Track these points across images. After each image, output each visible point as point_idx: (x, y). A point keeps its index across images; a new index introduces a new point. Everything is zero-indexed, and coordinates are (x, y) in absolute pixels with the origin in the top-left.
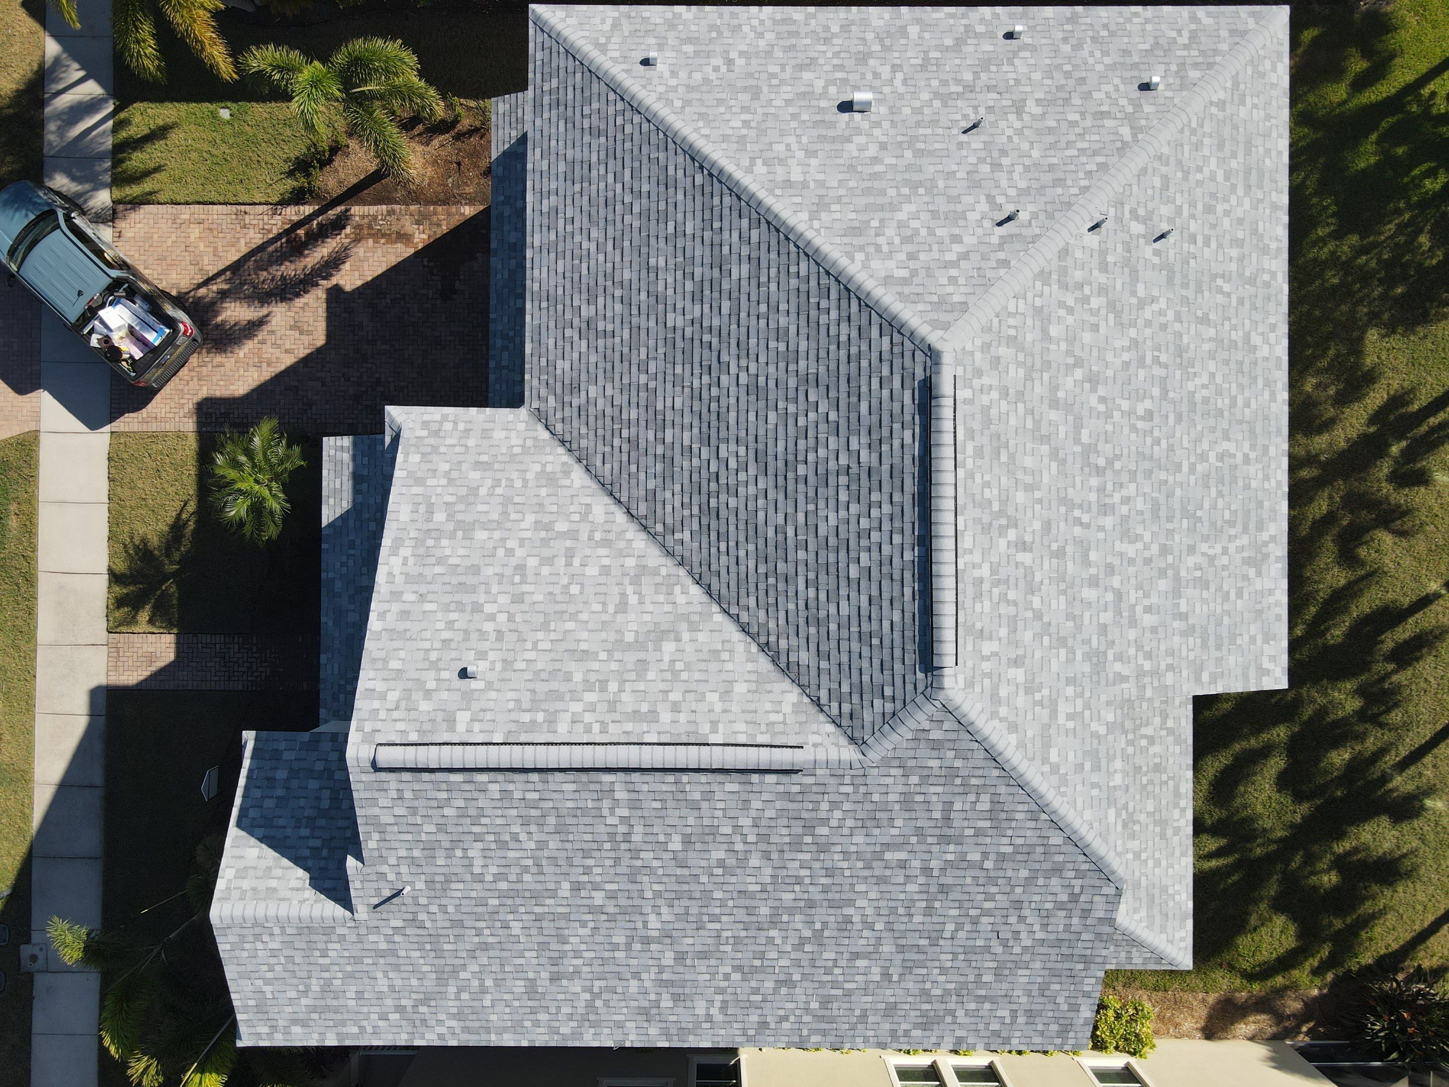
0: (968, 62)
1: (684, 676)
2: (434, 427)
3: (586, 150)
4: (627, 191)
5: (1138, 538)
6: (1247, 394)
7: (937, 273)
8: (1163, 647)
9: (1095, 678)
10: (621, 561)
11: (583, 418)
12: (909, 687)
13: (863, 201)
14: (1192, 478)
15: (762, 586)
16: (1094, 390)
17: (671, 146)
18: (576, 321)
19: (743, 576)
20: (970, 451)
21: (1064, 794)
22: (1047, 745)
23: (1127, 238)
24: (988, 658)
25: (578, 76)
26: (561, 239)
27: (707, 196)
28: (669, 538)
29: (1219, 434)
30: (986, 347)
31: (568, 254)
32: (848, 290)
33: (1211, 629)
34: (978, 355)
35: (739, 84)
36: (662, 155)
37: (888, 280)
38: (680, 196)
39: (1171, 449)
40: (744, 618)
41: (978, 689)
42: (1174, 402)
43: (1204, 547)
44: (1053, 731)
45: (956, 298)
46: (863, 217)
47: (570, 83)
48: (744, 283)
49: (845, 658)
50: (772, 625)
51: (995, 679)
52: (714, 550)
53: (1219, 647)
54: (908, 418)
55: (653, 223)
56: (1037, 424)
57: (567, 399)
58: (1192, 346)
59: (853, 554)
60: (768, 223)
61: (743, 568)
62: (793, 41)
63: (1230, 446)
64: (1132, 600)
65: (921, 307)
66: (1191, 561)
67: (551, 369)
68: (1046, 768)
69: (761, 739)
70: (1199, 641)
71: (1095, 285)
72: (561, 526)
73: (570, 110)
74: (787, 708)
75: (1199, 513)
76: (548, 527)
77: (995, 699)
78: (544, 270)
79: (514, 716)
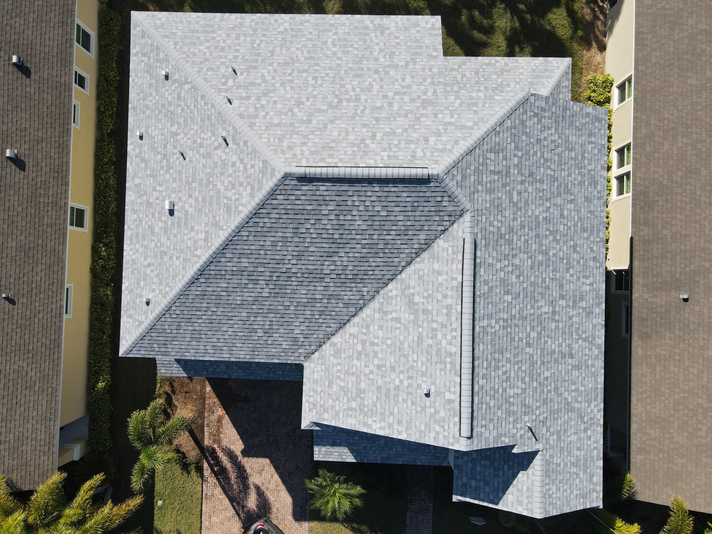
0: (152, 156)
1: (430, 292)
2: (312, 406)
3: (187, 332)
4: (206, 313)
5: (371, 84)
6: (306, 33)
7: (249, 173)
8: (421, 73)
9: (434, 104)
10: (376, 320)
11: (309, 336)
12: (437, 189)
13: (215, 206)
14: (344, 59)
15: (389, 255)
16: (303, 103)
17: (186, 293)
18: (265, 338)
19: (384, 264)
20: (330, 160)
21: (488, 119)
22: (465, 127)
23: (235, 87)
24: (425, 153)
25: (153, 334)
26: (226, 345)
27: (210, 276)
28: (366, 298)
29: (324, 46)
30: (283, 152)
31: (234, 341)
32: (256, 213)
33: (413, 51)
34: (287, 156)
35: (159, 261)
36: (191, 297)
37: (252, 196)
38: (210, 289)
39: (330, 68)
40: (403, 264)
41: (438, 158)
42: (309, 67)
43: (375, 54)
44: (459, 124)
45: (261, 165)
46: (222, 206)
47: (156, 338)
48: (250, 260)
49: (423, 218)
50: (407, 251)
51: (434, 150)
52: (372, 277)
53: (421, 47)
54: (314, 188)
55: (221, 302)
56: (318, 129)
57: (300, 344)
58: (284, 58)
59: (376, 214)
60: (223, 249)
61: (381, 264)
62: (140, 236)
63: (330, 41)
64: (399, 87)
65: (264, 181)
66: (382, 60)
67: (286, 351)
68: (475, 127)
69: (460, 258)
70: (418, 57)
71: (256, 102)
72: (359, 347)
73: (168, 339)
74: (446, 245)
75: (360, 56)
76: (360, 354)
77: (443, 150)
78: (240, 352)
79: (448, 372)
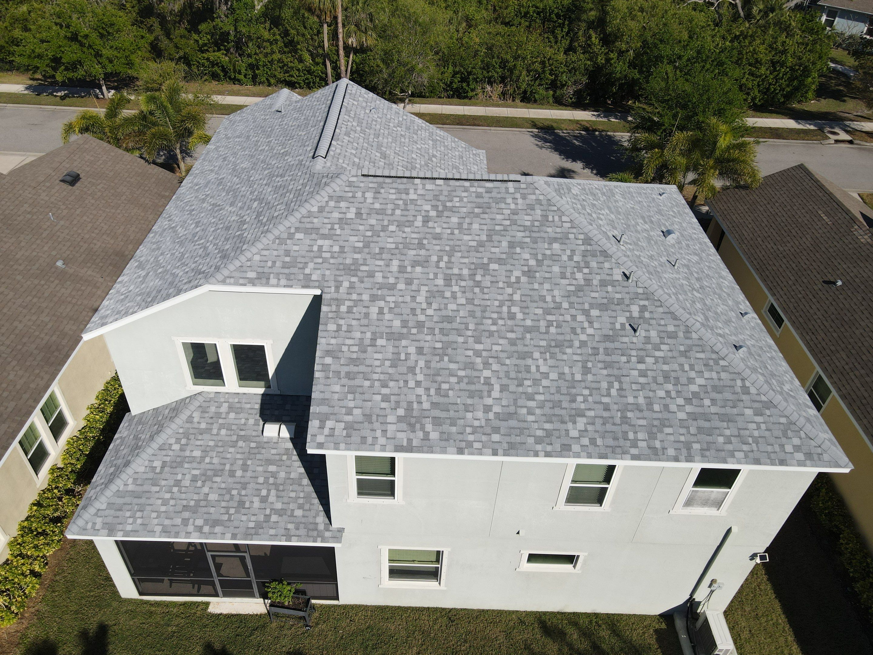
5: (429, 304)
6: (538, 411)
8: (354, 323)
9: (341, 267)
14: (470, 353)
16: (524, 273)
23: (627, 302)
29: (505, 381)
30: (538, 201)
33: (362, 368)
34: (533, 197)
39: (491, 334)
41: (347, 189)
42: (523, 338)
43: (421, 364)
44: (314, 236)
51: (352, 200)
53: (349, 375)
56: (498, 233)
58: (565, 357)
63: (496, 394)
64: (388, 299)
66: (412, 350)
68: (293, 230)
70: (354, 356)
71: (590, 277)
75: (446, 359)
77: (340, 199)
